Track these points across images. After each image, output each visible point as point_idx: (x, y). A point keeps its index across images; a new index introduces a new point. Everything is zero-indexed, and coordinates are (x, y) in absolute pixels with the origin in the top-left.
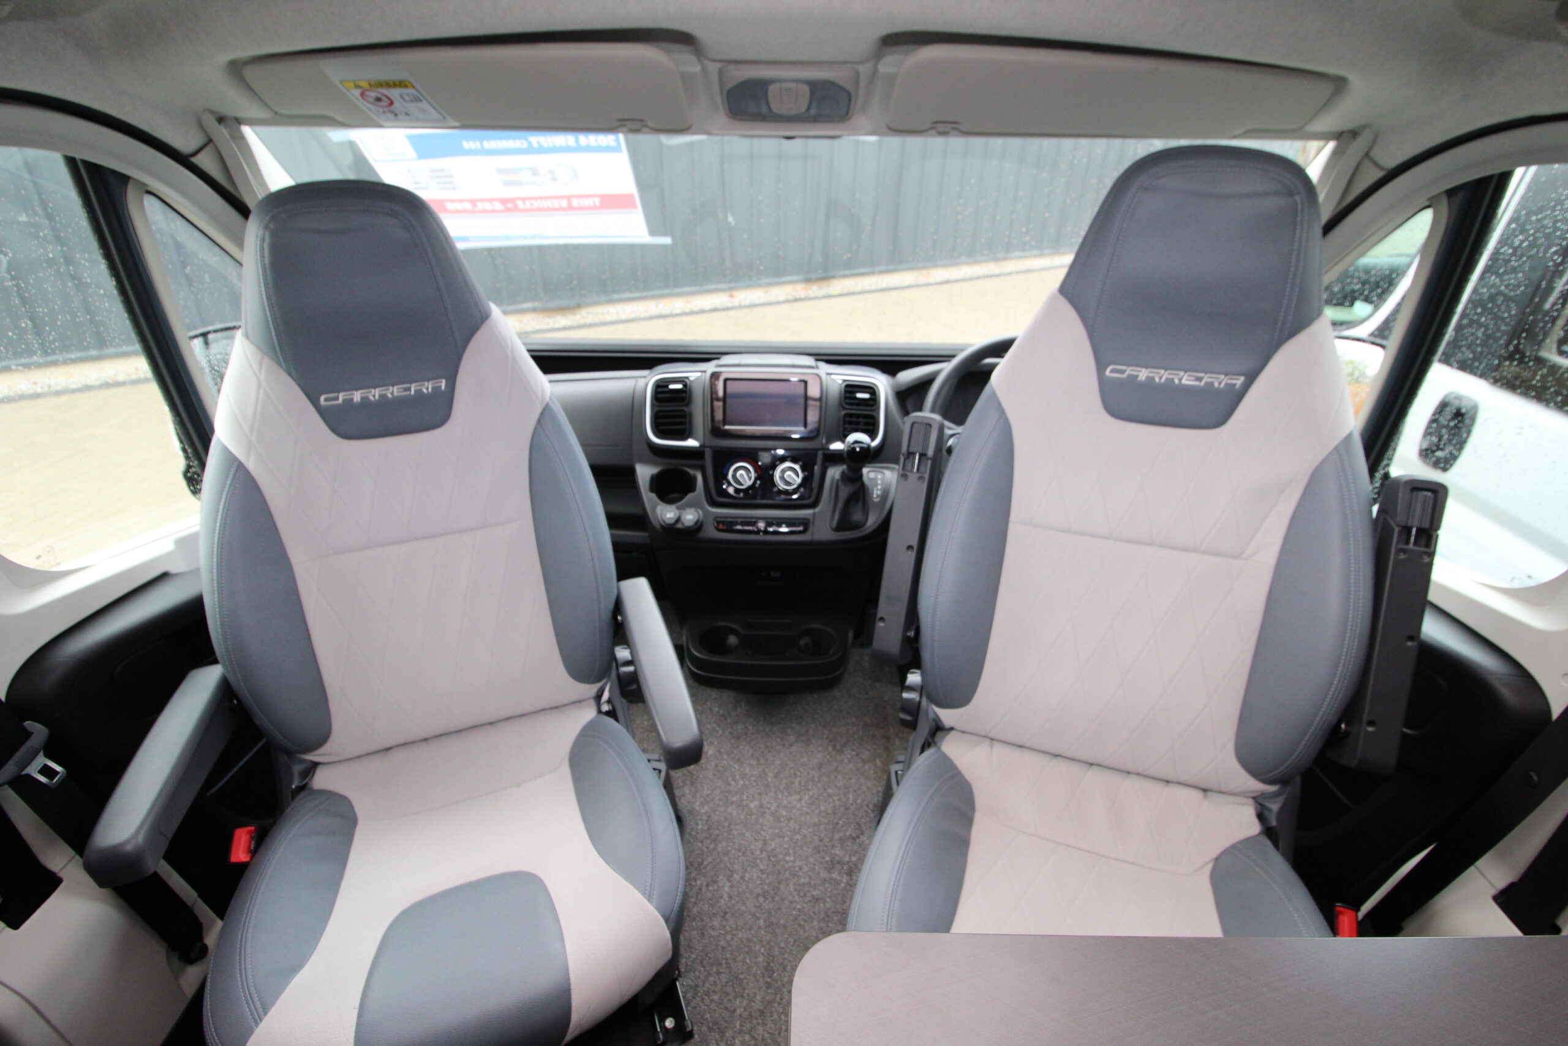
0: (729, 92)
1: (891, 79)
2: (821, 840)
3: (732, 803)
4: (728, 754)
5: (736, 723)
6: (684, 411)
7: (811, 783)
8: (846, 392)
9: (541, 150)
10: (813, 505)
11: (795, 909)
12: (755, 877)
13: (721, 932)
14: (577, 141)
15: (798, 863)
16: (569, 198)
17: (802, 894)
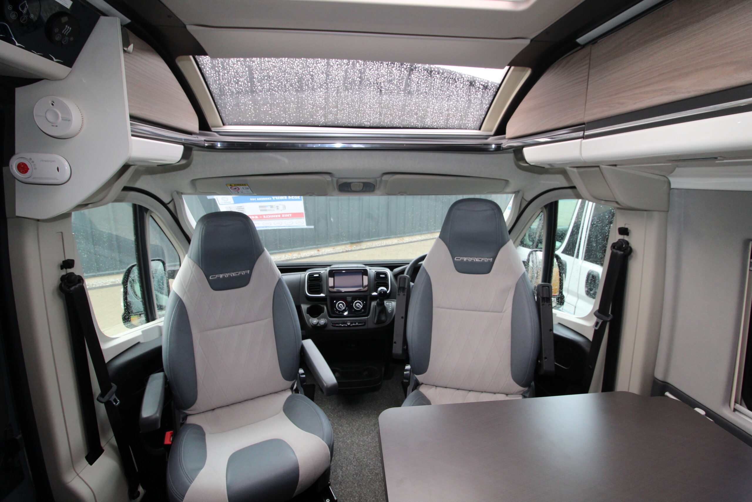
0: (339, 185)
1: (386, 182)
2: (377, 452)
3: (340, 441)
4: (337, 423)
5: (339, 412)
6: (319, 284)
7: (371, 431)
8: (376, 275)
9: (276, 200)
10: (367, 316)
11: (369, 479)
12: (352, 468)
13: (340, 490)
14: (288, 198)
15: (369, 461)
16: (281, 214)
17: (371, 473)
